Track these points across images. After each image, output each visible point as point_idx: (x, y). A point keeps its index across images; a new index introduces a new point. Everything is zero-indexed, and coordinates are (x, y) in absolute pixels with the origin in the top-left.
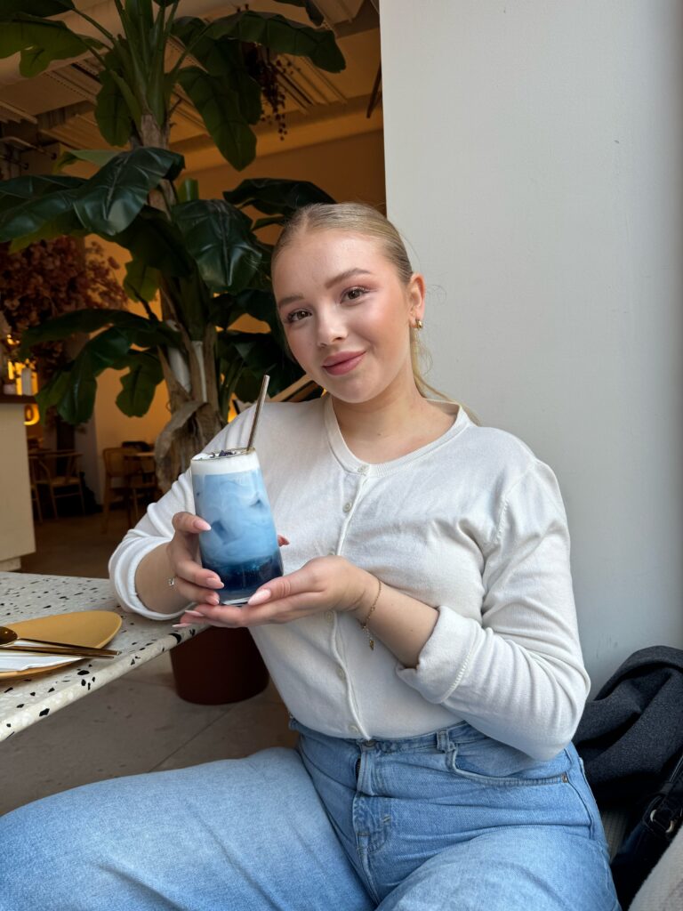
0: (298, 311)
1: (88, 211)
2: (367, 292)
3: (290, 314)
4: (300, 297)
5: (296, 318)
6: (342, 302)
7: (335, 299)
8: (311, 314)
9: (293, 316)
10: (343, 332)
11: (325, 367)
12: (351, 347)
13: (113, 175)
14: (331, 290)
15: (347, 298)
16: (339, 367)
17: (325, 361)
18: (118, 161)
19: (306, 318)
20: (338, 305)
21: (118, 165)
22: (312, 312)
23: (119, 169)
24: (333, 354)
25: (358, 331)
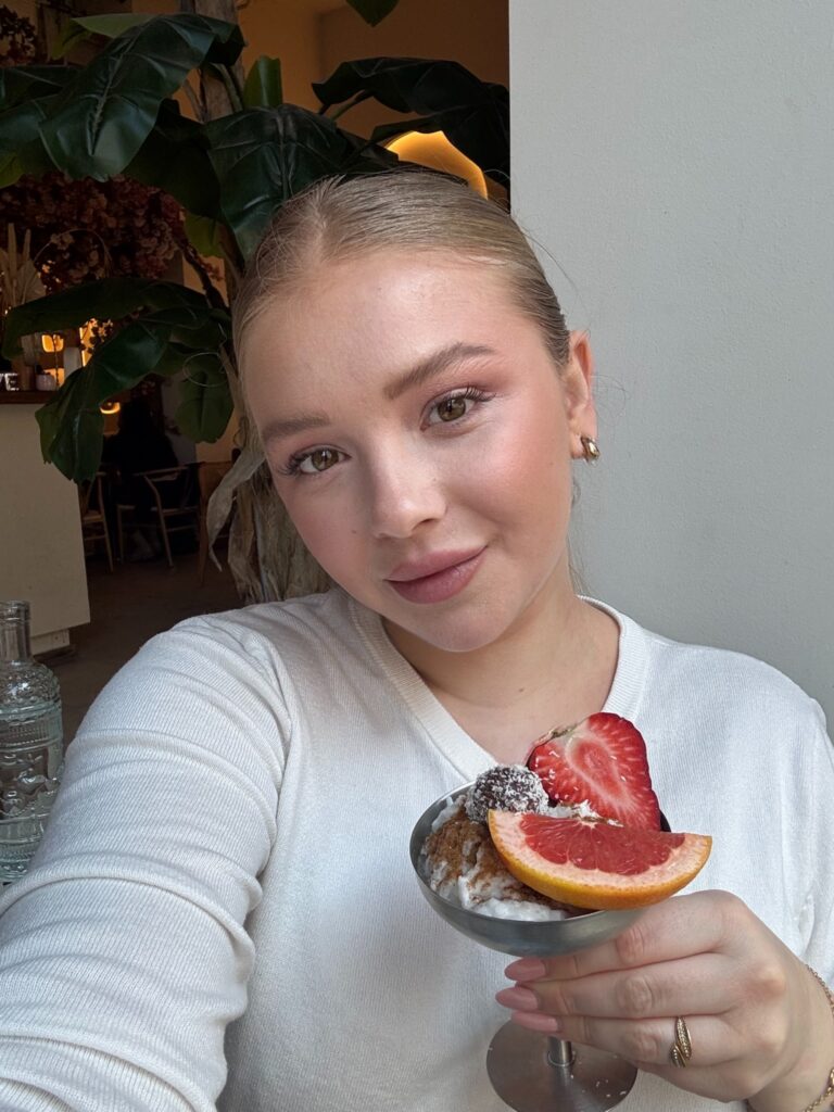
0: (313, 449)
1: (62, 140)
2: (487, 400)
3: (293, 457)
4: (320, 421)
5: (308, 466)
6: (425, 427)
7: (407, 422)
8: (347, 457)
9: (300, 460)
10: (434, 506)
11: (393, 583)
12: (457, 539)
13: (107, 76)
14: (399, 401)
15: (435, 417)
16: (430, 587)
17: (396, 571)
18: (118, 48)
19: (336, 468)
20: (416, 434)
21: (118, 55)
22: (350, 451)
23: (119, 62)
24: (413, 556)
25: (468, 500)
